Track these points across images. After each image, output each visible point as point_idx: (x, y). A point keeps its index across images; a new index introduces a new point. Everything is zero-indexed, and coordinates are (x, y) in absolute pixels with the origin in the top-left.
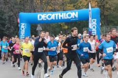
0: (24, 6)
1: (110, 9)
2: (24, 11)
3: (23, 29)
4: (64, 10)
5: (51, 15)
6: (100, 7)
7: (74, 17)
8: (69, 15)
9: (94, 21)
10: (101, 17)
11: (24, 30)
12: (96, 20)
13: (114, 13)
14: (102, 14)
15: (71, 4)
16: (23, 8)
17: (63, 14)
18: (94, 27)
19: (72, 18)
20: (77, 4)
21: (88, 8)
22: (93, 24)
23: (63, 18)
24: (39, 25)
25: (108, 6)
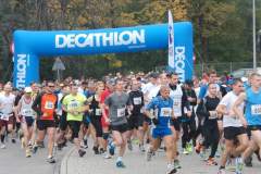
0: (24, 15)
1: (215, 24)
2: (25, 27)
3: (21, 67)
4: (114, 26)
5: (84, 36)
6: (193, 20)
7: (135, 42)
8: (126, 38)
9: (180, 51)
10: (194, 41)
11: (24, 69)
12: (183, 48)
13: (225, 33)
14: (197, 36)
15: (129, 12)
16: (22, 19)
17: (111, 34)
18: (180, 65)
19: (132, 44)
20: (143, 14)
21: (167, 21)
22: (177, 58)
23: (111, 44)
24: (58, 59)
25: (210, 18)
